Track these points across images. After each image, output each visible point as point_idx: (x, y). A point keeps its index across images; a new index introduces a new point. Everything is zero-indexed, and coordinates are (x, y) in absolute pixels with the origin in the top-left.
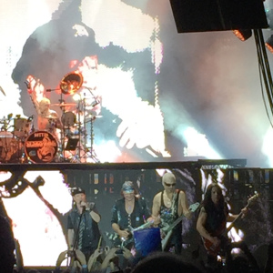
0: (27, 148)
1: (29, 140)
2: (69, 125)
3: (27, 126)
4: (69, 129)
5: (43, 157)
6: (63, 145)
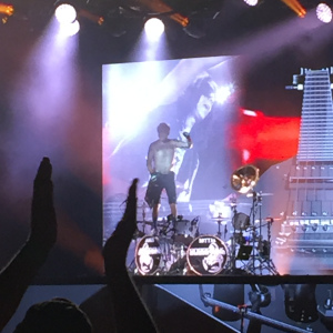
0: (190, 257)
1: (192, 247)
2: (241, 229)
3: (191, 230)
4: (241, 234)
5: (210, 267)
6: (234, 253)
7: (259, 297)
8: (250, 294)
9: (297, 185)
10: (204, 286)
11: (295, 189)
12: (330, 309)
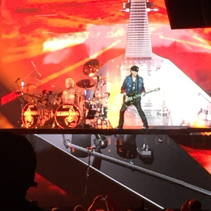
0: (57, 117)
1: (59, 110)
4: (89, 103)
5: (69, 123)
7: (100, 142)
8: (95, 141)
10: (65, 135)
12: (145, 150)
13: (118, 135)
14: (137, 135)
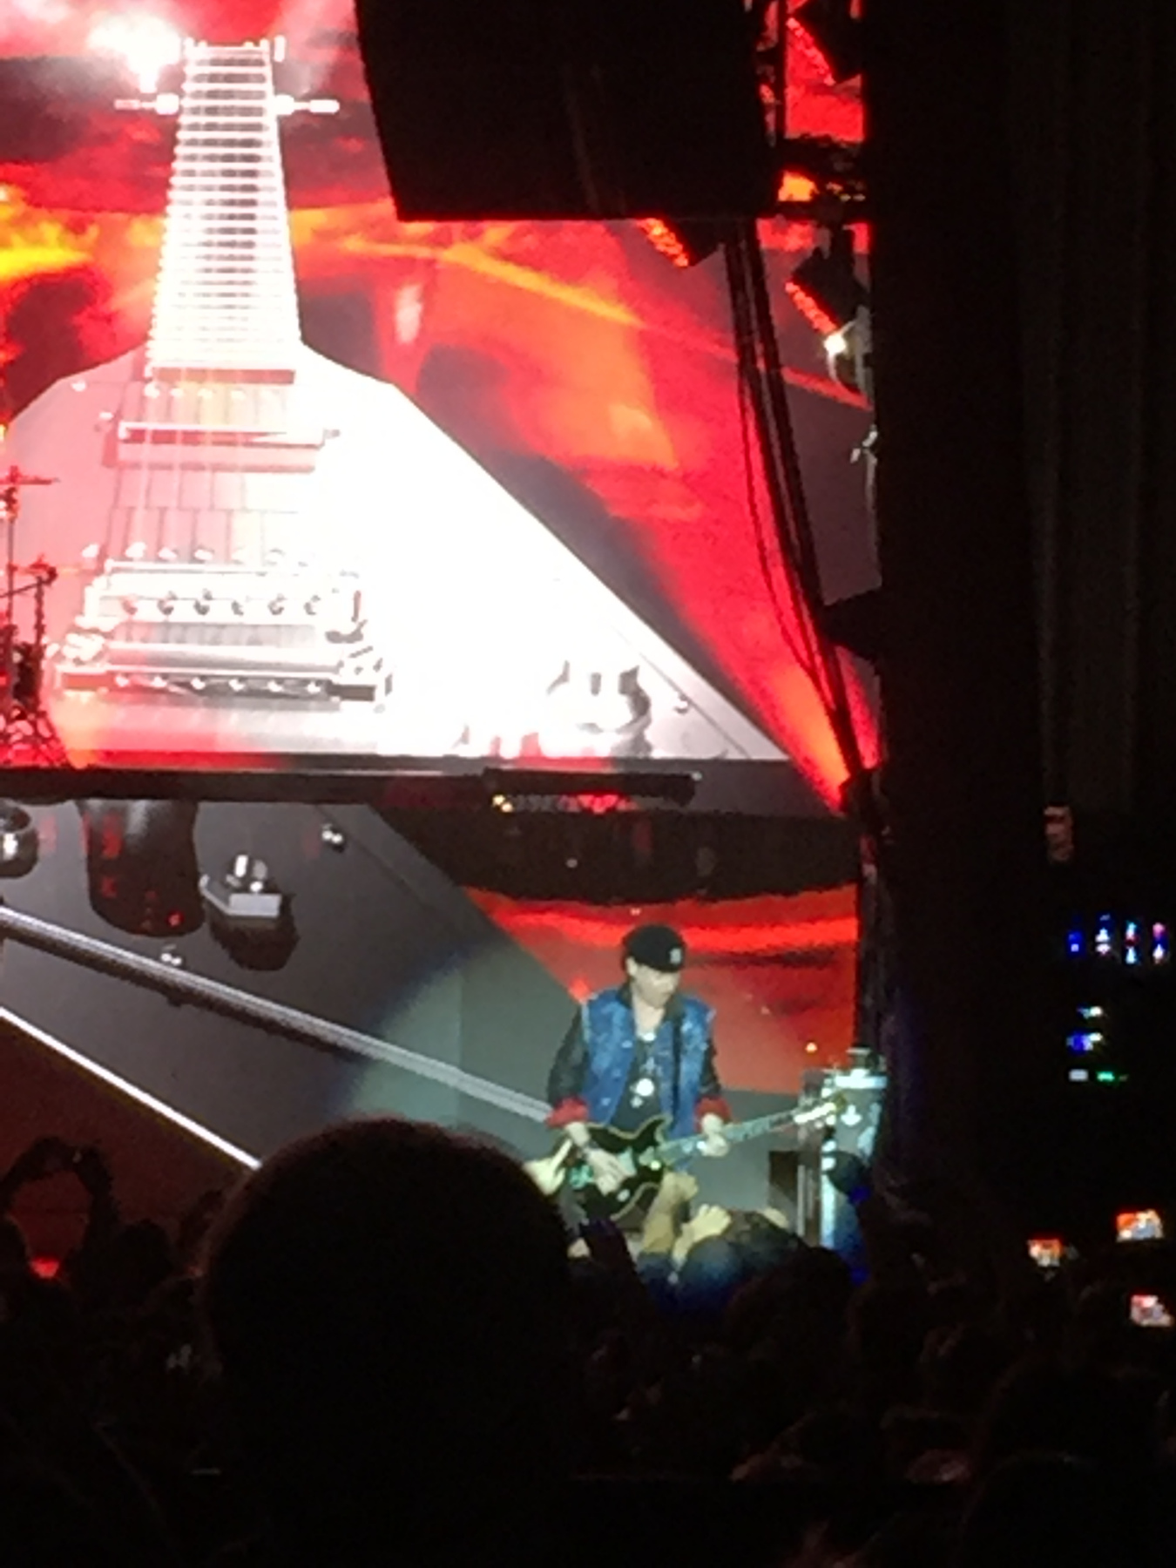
9: (146, 451)
11: (136, 466)
12: (244, 888)
13: (95, 803)
14: (204, 806)
